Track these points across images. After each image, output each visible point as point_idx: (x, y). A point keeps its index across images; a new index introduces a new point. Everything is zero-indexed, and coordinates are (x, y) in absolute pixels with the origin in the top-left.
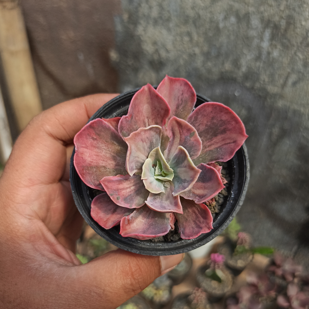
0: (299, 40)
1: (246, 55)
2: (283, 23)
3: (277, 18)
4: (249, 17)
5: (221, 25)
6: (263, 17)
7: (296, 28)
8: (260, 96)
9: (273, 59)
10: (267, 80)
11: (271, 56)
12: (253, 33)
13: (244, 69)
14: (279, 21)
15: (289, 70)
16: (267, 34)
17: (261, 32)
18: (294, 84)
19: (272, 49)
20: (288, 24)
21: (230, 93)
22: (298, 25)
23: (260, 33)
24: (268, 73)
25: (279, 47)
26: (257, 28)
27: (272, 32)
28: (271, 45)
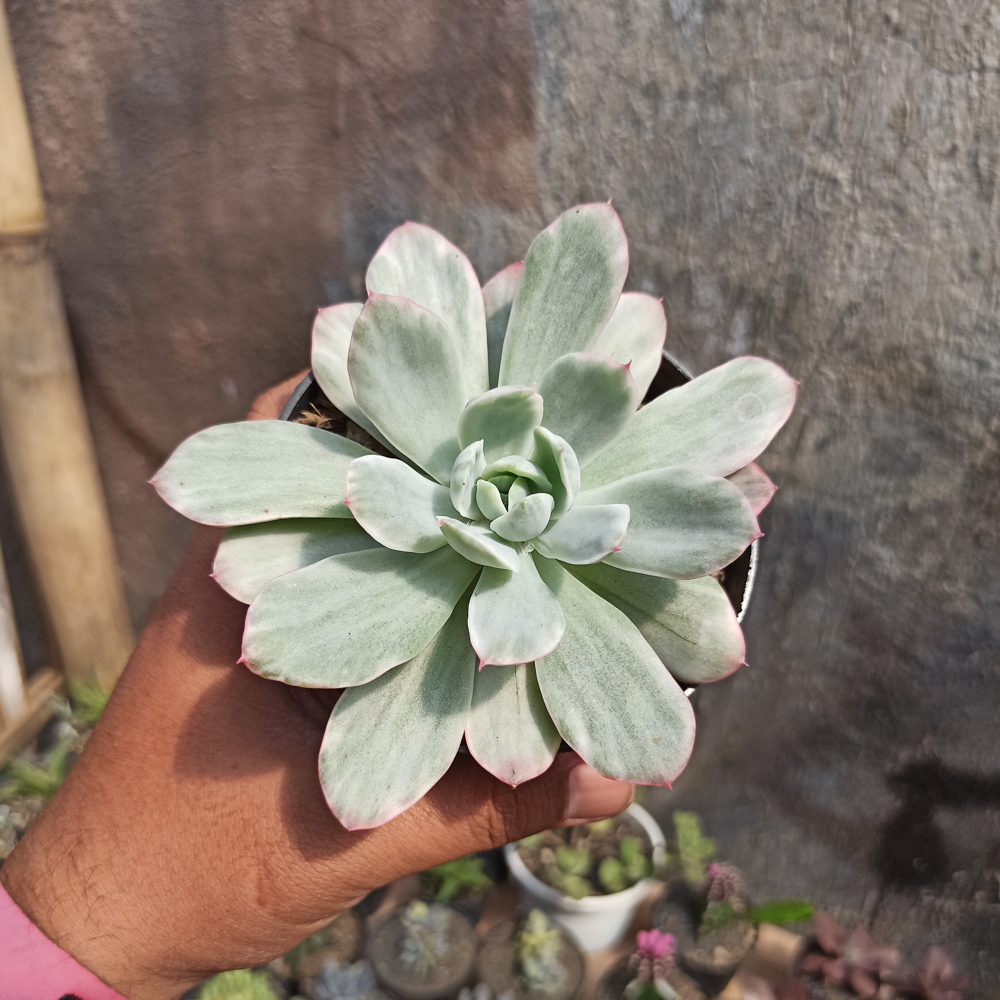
0: (824, 334)
2: (779, 294)
3: (761, 283)
4: (690, 280)
6: (726, 280)
7: (813, 305)
12: (702, 320)
14: (769, 290)
16: (741, 322)
17: (724, 317)
18: (822, 446)
20: (793, 296)
22: (817, 299)
23: (722, 321)
26: (713, 306)
27: (753, 319)
28: (752, 348)
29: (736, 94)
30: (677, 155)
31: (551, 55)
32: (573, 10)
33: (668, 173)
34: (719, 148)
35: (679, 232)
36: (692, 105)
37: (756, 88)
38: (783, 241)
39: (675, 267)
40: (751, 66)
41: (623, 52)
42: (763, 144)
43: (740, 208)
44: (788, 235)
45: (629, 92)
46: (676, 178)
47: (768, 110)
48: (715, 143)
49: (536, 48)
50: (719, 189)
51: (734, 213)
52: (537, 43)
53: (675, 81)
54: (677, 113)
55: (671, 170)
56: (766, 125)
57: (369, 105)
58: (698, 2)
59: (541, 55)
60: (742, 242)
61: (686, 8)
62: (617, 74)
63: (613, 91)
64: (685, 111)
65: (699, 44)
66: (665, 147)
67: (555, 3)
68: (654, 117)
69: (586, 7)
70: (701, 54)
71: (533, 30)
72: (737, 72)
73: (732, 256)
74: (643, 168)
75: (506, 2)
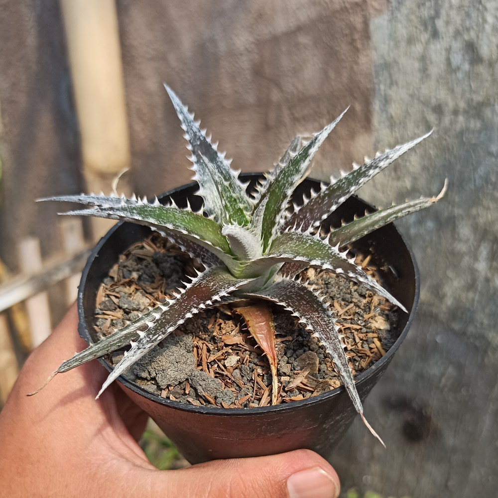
1: (452, 280)
4: (454, 222)
6: (477, 224)
9: (496, 289)
10: (486, 321)
11: (491, 285)
13: (449, 301)
16: (484, 251)
17: (474, 246)
19: (493, 275)
21: (428, 338)
23: (473, 249)
24: (487, 310)
26: (468, 240)
27: (492, 249)
28: (491, 268)
29: (488, 113)
30: (451, 148)
31: (382, 87)
32: (396, 62)
33: (445, 158)
34: (475, 144)
36: (461, 118)
39: (446, 214)
41: (423, 87)
43: (487, 181)
45: (425, 109)
46: (450, 163)
48: (473, 142)
49: (374, 83)
50: (475, 169)
51: (483, 184)
52: (375, 81)
53: (451, 105)
54: (451, 123)
55: (447, 156)
57: (286, 113)
58: (467, 57)
59: (377, 86)
60: (487, 202)
61: (459, 62)
62: (419, 99)
63: (416, 109)
64: (456, 122)
65: (466, 83)
66: (444, 142)
67: (386, 58)
68: (439, 125)
69: (403, 61)
70: (467, 88)
71: (373, 73)
72: (489, 100)
73: (480, 210)
74: (430, 154)
75: (359, 56)
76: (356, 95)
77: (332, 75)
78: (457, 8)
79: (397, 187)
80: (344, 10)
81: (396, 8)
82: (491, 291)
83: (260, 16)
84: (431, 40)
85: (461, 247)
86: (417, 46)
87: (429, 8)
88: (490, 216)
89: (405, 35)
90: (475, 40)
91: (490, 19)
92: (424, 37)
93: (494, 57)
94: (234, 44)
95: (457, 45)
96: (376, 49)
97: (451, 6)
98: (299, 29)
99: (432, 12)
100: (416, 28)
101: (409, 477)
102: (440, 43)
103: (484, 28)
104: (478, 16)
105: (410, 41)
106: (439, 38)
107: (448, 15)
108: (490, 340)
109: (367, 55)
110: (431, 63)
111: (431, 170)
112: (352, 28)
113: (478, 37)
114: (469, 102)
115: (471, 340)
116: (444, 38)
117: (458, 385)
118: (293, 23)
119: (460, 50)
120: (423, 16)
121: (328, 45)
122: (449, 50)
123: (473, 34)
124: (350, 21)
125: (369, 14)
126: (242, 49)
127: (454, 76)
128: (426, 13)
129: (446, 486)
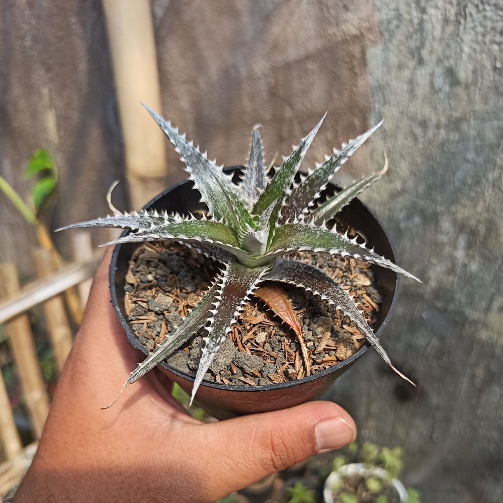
1: (435, 265)
2: (482, 229)
3: (473, 222)
4: (437, 218)
5: (403, 225)
6: (456, 219)
7: (500, 236)
8: (456, 322)
9: (471, 273)
10: (463, 300)
11: (468, 270)
14: (477, 226)
15: (492, 290)
16: (462, 241)
17: (454, 238)
18: (501, 310)
19: (469, 261)
20: (489, 230)
21: (416, 314)
23: (452, 240)
24: (465, 291)
25: (477, 258)
26: (448, 233)
27: (468, 240)
28: (467, 255)
29: (464, 126)
30: (434, 155)
31: (377, 105)
32: (388, 85)
33: (429, 164)
34: (454, 153)
35: (433, 194)
36: (442, 132)
37: (474, 124)
38: (485, 201)
39: (430, 210)
40: (472, 113)
41: (410, 105)
42: (476, 152)
43: (464, 183)
44: (488, 199)
45: (413, 124)
46: (433, 168)
47: (480, 136)
48: (453, 151)
49: (370, 102)
50: (454, 174)
51: (461, 186)
52: (371, 100)
53: (434, 120)
54: (434, 135)
55: (431, 163)
56: (479, 143)
57: (297, 126)
58: (447, 81)
59: (372, 105)
60: (464, 201)
61: (441, 85)
62: (407, 116)
63: (405, 123)
64: (439, 134)
65: (447, 102)
66: (429, 151)
67: (380, 82)
68: (424, 137)
69: (394, 84)
70: (447, 107)
71: (370, 95)
72: (465, 116)
73: (459, 208)
74: (417, 161)
75: (358, 80)
76: (355, 112)
77: (335, 95)
78: (439, 40)
79: (389, 189)
80: (345, 41)
81: (388, 40)
82: (468, 275)
83: (275, 47)
84: (418, 66)
85: (443, 238)
86: (406, 71)
87: (416, 40)
88: (466, 212)
89: (396, 63)
90: (454, 66)
91: (466, 49)
92: (412, 64)
93: (470, 80)
94: (253, 70)
95: (439, 71)
96: (371, 74)
97: (434, 38)
98: (308, 57)
99: (418, 43)
100: (405, 56)
101: (400, 431)
102: (424, 68)
103: (461, 57)
104: (456, 46)
105: (400, 67)
106: (424, 64)
107: (431, 46)
108: (467, 315)
109: (364, 79)
110: (418, 85)
111: (418, 174)
112: (352, 57)
113: (456, 64)
114: (449, 118)
115: (452, 316)
116: (429, 65)
117: (441, 353)
118: (302, 53)
119: (441, 75)
120: (411, 47)
121: (332, 71)
122: (432, 75)
123: (452, 62)
124: (350, 51)
125: (366, 45)
126: (260, 74)
127: (436, 97)
128: (413, 44)
129: (431, 438)
